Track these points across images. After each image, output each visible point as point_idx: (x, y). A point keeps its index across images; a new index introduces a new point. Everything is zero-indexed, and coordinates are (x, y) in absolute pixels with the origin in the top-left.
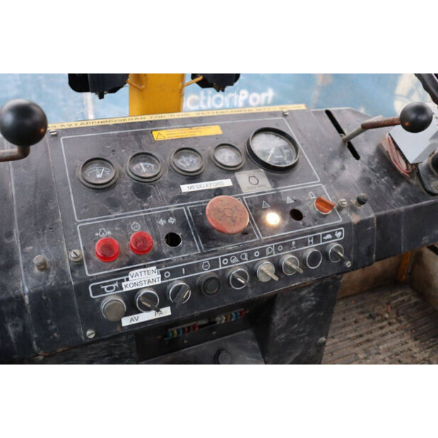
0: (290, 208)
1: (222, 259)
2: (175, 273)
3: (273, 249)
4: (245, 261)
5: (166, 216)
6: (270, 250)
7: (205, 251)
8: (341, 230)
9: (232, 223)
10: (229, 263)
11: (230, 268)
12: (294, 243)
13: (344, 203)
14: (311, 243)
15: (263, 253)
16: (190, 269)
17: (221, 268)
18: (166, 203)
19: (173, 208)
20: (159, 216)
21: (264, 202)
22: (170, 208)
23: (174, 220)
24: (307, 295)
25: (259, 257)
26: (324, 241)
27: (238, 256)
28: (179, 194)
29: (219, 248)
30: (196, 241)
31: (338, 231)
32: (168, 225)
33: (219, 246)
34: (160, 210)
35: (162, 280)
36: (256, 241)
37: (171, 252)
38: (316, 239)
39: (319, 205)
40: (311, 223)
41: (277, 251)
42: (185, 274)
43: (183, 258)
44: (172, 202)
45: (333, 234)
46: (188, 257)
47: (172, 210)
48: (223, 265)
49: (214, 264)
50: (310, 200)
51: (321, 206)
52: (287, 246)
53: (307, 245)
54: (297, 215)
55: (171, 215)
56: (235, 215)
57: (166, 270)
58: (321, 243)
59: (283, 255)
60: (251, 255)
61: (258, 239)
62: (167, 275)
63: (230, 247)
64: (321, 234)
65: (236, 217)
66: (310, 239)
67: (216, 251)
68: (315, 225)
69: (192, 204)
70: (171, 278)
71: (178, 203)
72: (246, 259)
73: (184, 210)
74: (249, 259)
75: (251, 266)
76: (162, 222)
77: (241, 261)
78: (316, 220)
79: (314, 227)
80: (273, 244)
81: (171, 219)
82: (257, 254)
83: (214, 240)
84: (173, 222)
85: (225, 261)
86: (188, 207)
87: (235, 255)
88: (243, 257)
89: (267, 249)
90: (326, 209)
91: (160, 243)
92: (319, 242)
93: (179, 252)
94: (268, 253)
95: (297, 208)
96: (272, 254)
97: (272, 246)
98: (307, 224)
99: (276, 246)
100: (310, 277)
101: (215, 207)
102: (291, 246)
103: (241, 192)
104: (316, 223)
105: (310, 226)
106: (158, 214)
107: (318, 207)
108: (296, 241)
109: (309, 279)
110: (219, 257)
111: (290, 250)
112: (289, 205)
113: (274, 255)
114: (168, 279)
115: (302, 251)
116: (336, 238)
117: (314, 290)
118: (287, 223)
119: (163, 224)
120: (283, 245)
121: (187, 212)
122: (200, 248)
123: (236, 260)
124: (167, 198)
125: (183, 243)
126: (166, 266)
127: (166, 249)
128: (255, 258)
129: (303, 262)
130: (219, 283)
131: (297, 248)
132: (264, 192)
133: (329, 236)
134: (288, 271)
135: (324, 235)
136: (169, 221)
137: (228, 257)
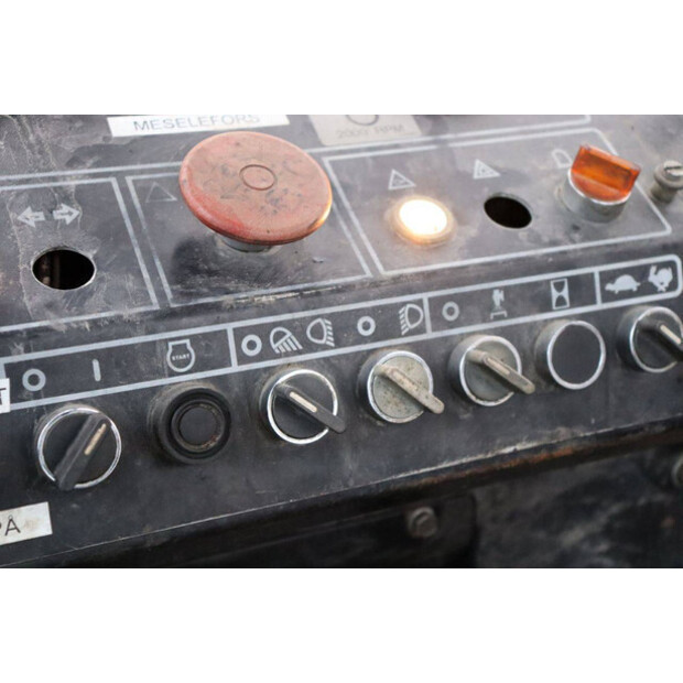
0: (487, 194)
1: (240, 334)
2: (64, 376)
3: (425, 313)
4: (325, 347)
5: (49, 200)
6: (414, 315)
7: (174, 305)
8: (671, 265)
9: (270, 207)
10: (267, 353)
11: (266, 369)
12: (498, 297)
13: (675, 173)
14: (561, 301)
15: (388, 327)
16: (120, 364)
17: (235, 368)
18: (54, 164)
19: (74, 179)
20: (23, 198)
21: (394, 172)
22: (64, 178)
23: (76, 213)
24: (585, 547)
25: (375, 338)
26: (608, 296)
27: (297, 328)
28: (99, 141)
29: (227, 299)
30: (146, 275)
31: (661, 266)
32: (50, 224)
33: (228, 292)
34: (27, 181)
35: (13, 400)
36: (362, 283)
37: (50, 306)
38: (581, 290)
39: (583, 178)
40: (559, 236)
41: (438, 322)
42: (105, 384)
43: (94, 323)
44: (73, 162)
45: (641, 274)
46: (111, 321)
47: (73, 183)
48: (243, 359)
49: (211, 352)
50: (555, 171)
51: (592, 182)
52: (476, 307)
53: (546, 307)
54: (508, 212)
55: (66, 199)
56: (280, 186)
57: (29, 364)
58: (600, 306)
59: (463, 337)
60: (344, 328)
61: (369, 274)
62: (34, 380)
63: (266, 295)
64: (596, 270)
65: (286, 191)
66: (559, 286)
67: (216, 307)
68: (573, 242)
69: (142, 172)
70: (47, 392)
71: (97, 165)
72: (328, 339)
73: (115, 186)
74: (338, 343)
75: (347, 368)
76: (31, 217)
77: (309, 347)
78: (576, 228)
79: (571, 247)
80: (425, 296)
81: (65, 208)
82: (366, 326)
83: (210, 273)
84: (69, 220)
85: (252, 345)
86: (129, 180)
87: (288, 324)
88: (318, 332)
89: (404, 313)
90: (613, 191)
91: (17, 278)
92: (593, 302)
93: (81, 304)
94: (406, 325)
95: (510, 192)
96: (420, 330)
97: (420, 303)
98: (546, 239)
99: (436, 304)
100: (568, 423)
101: (211, 159)
102: (491, 307)
103: (319, 144)
104: (577, 236)
105: (554, 243)
106: (19, 193)
107: (582, 185)
108: (506, 290)
109: (563, 432)
110: (230, 327)
111: (485, 320)
112: (483, 182)
113: (430, 335)
114: (37, 395)
115: (532, 326)
116: (652, 290)
117: (608, 532)
118: (472, 232)
119: (32, 223)
120: (461, 300)
121: (125, 191)
122: (161, 295)
123: (289, 342)
124: (56, 149)
125: (100, 280)
126: (28, 350)
127: (38, 293)
128: (362, 340)
129: (535, 365)
130: (227, 415)
131: (512, 315)
132: (396, 146)
133: (626, 283)
134: (481, 389)
135: (610, 277)
136: (57, 215)
137: (262, 331)
